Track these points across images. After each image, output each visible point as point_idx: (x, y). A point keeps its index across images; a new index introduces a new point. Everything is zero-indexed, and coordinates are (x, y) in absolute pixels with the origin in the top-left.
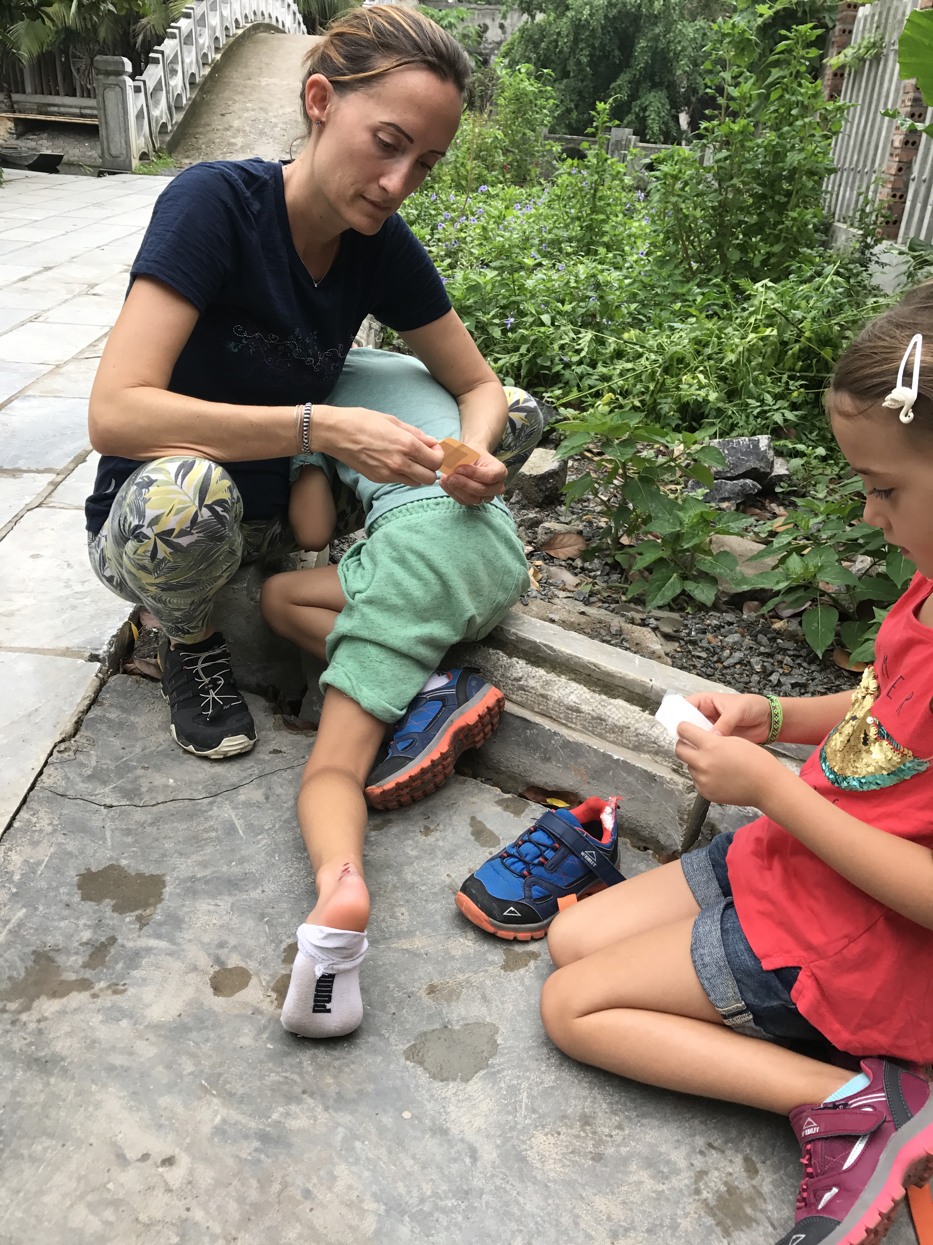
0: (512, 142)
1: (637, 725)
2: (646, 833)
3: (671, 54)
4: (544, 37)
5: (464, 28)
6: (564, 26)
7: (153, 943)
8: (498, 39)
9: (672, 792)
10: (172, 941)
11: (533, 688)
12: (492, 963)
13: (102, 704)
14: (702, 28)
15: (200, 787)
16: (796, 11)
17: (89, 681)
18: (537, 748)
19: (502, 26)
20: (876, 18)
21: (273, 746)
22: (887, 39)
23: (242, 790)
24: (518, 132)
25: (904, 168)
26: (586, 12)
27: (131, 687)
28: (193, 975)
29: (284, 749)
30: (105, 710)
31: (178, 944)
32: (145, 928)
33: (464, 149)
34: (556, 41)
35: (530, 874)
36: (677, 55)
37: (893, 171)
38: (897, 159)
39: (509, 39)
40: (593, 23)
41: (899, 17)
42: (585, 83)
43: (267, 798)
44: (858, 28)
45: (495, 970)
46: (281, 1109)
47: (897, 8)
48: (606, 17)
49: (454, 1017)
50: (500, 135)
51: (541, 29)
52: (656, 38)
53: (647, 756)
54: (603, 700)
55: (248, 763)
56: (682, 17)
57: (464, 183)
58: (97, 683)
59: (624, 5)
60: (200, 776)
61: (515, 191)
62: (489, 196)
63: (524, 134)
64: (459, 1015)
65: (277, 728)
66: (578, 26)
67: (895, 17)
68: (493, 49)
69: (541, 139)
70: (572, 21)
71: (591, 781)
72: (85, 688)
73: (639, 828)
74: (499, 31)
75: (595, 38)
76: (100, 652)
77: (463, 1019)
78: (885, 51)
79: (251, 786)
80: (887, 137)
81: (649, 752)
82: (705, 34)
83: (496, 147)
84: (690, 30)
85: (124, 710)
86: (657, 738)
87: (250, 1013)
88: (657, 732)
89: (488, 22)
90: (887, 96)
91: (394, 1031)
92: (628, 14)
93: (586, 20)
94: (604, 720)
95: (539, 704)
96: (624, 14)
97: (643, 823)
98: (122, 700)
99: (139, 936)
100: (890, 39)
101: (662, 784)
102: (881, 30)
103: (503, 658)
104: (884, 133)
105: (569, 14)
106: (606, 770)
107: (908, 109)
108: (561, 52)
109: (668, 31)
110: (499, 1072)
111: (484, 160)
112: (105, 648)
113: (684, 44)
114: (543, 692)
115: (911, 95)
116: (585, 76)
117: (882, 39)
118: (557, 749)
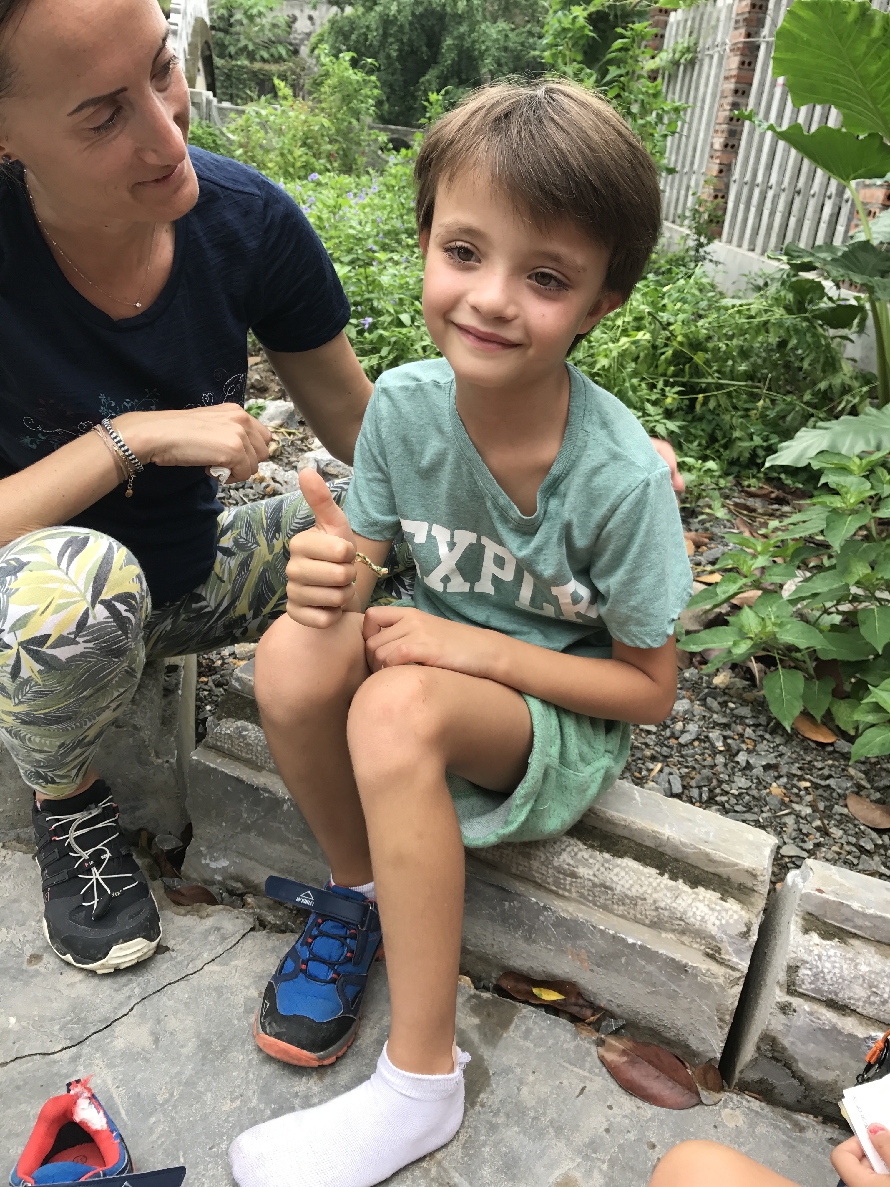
0: (338, 131)
1: (655, 896)
2: (670, 1035)
3: (476, 53)
4: (354, 29)
5: (274, 18)
6: (373, 18)
8: (307, 30)
9: (709, 987)
14: (504, 30)
16: (607, 15)
18: (520, 924)
19: (310, 18)
20: (689, 23)
22: (701, 44)
24: (343, 120)
25: (725, 170)
26: (394, 7)
33: (290, 136)
34: (365, 35)
36: (482, 54)
37: (715, 173)
38: (718, 161)
39: (319, 30)
40: (401, 19)
41: (713, 22)
42: (395, 77)
44: (670, 33)
47: (711, 14)
48: (413, 14)
50: (326, 123)
51: (352, 23)
52: (461, 37)
53: (670, 936)
54: (607, 861)
56: (485, 18)
57: (291, 170)
59: (430, 4)
61: (346, 180)
62: (319, 184)
63: (350, 123)
66: (387, 22)
67: (709, 22)
68: (302, 40)
69: (366, 128)
70: (381, 16)
71: (595, 968)
73: (660, 1029)
74: (308, 23)
75: (404, 33)
78: (699, 56)
79: (130, 1020)
80: (705, 140)
81: (673, 931)
82: (507, 36)
83: (322, 135)
84: (493, 31)
86: (685, 913)
88: (684, 904)
89: (297, 13)
90: (703, 101)
92: (433, 12)
93: (394, 16)
94: (611, 889)
96: (429, 13)
97: (667, 1023)
100: (704, 43)
101: (696, 976)
102: (694, 36)
104: (701, 136)
105: (378, 8)
106: (617, 956)
107: (727, 113)
108: (371, 45)
109: (472, 30)
111: (310, 147)
113: (489, 43)
115: (730, 99)
116: (395, 70)
117: (696, 44)
118: (547, 927)
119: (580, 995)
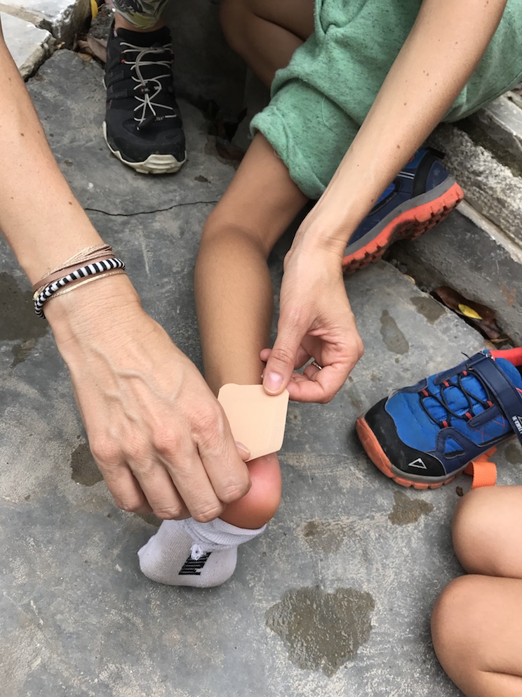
7: (23, 388)
10: (43, 392)
11: (491, 188)
12: (380, 509)
13: (41, 79)
15: (118, 201)
17: (33, 49)
18: (471, 254)
21: (201, 171)
23: (159, 217)
27: (75, 67)
28: (55, 444)
29: (210, 178)
30: (42, 87)
31: (49, 398)
32: (20, 366)
35: (449, 425)
43: (182, 233)
45: (381, 518)
46: (112, 667)
49: (329, 574)
55: (172, 186)
58: (40, 53)
60: (121, 187)
64: (335, 573)
65: (208, 152)
71: (518, 306)
72: (27, 56)
76: (53, 20)
77: (339, 580)
79: (168, 214)
85: (63, 91)
87: (106, 514)
91: (260, 580)
95: (491, 208)
98: (62, 79)
99: (10, 375)
103: (468, 145)
110: (367, 669)
112: (59, 17)
114: (501, 196)
118: (494, 262)
119: (495, 321)
